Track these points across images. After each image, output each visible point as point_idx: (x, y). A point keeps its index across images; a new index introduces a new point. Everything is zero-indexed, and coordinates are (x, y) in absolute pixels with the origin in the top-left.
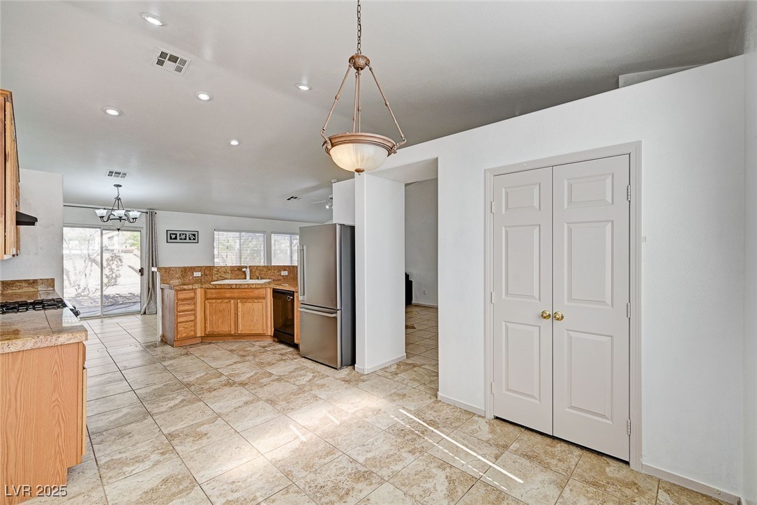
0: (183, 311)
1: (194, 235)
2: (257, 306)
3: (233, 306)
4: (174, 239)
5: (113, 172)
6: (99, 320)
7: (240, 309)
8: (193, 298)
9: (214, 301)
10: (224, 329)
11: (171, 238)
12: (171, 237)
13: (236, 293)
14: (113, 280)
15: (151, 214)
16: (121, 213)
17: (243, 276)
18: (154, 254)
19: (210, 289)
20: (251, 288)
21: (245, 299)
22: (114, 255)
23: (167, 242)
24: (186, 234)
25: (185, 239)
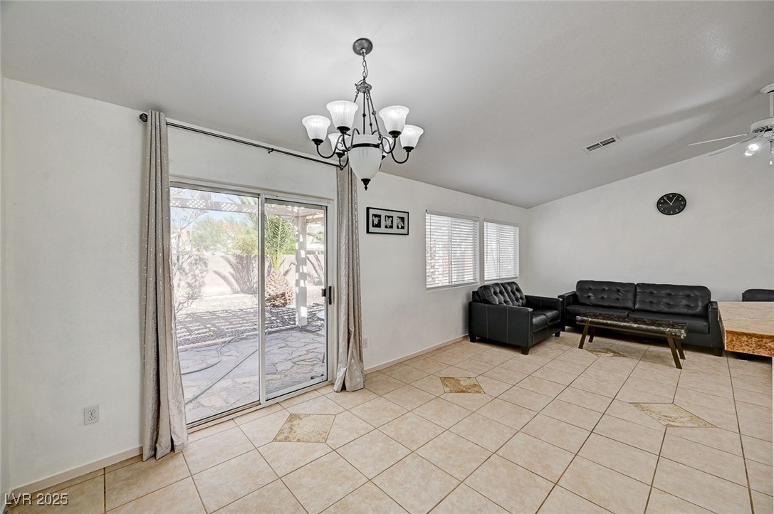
14: (195, 291)
22: (198, 258)
23: (368, 232)
24: (392, 217)
25: (391, 227)
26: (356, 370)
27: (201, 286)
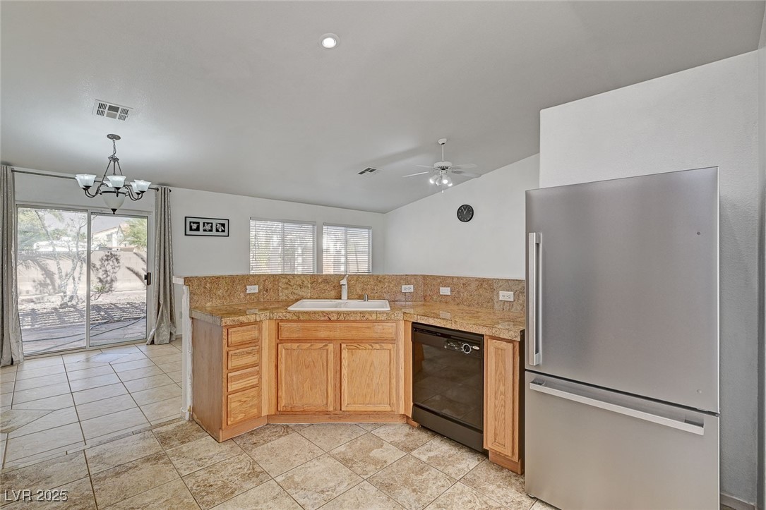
0: (238, 369)
1: (223, 225)
2: (379, 357)
3: (331, 357)
4: (195, 230)
5: (105, 106)
6: (81, 357)
7: (345, 363)
8: (255, 342)
9: (295, 345)
10: (315, 399)
11: (191, 229)
12: (191, 227)
13: (339, 331)
14: (106, 286)
15: (163, 191)
16: (119, 180)
17: (333, 293)
18: (167, 253)
19: (288, 321)
20: (367, 321)
21: (356, 343)
22: (109, 254)
23: (186, 235)
24: (212, 223)
25: (211, 231)
26: (164, 331)
27: (112, 281)
